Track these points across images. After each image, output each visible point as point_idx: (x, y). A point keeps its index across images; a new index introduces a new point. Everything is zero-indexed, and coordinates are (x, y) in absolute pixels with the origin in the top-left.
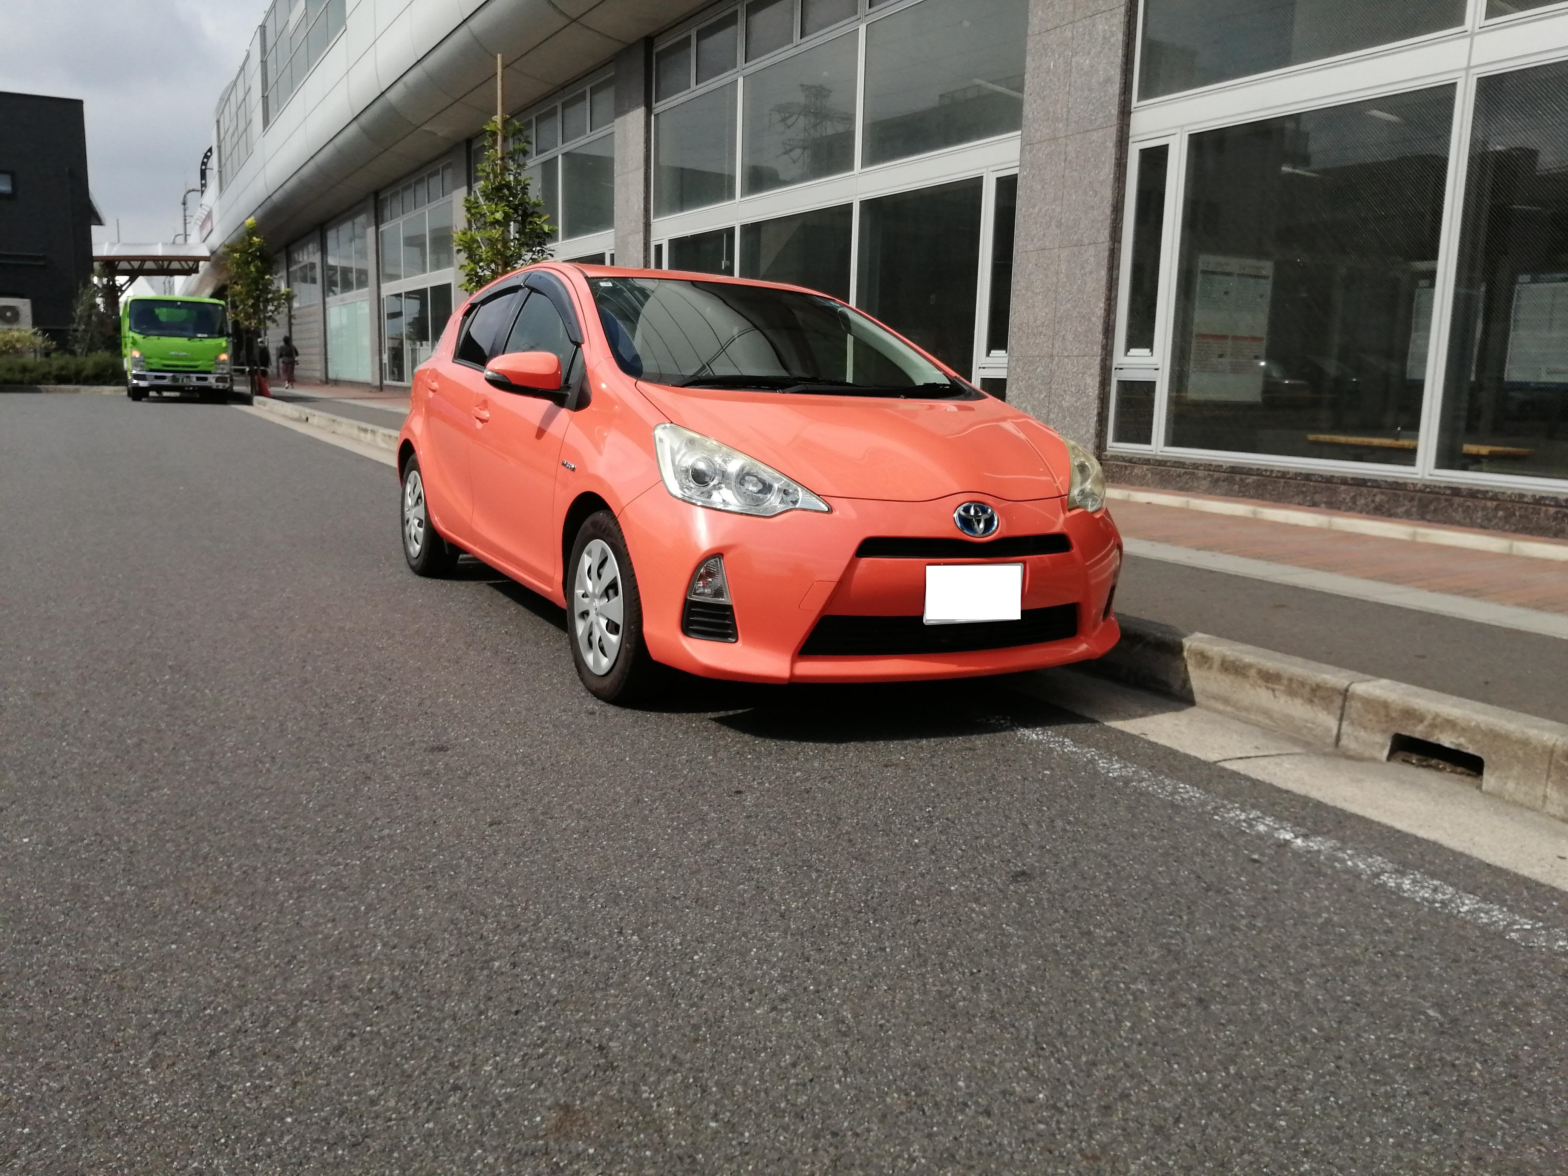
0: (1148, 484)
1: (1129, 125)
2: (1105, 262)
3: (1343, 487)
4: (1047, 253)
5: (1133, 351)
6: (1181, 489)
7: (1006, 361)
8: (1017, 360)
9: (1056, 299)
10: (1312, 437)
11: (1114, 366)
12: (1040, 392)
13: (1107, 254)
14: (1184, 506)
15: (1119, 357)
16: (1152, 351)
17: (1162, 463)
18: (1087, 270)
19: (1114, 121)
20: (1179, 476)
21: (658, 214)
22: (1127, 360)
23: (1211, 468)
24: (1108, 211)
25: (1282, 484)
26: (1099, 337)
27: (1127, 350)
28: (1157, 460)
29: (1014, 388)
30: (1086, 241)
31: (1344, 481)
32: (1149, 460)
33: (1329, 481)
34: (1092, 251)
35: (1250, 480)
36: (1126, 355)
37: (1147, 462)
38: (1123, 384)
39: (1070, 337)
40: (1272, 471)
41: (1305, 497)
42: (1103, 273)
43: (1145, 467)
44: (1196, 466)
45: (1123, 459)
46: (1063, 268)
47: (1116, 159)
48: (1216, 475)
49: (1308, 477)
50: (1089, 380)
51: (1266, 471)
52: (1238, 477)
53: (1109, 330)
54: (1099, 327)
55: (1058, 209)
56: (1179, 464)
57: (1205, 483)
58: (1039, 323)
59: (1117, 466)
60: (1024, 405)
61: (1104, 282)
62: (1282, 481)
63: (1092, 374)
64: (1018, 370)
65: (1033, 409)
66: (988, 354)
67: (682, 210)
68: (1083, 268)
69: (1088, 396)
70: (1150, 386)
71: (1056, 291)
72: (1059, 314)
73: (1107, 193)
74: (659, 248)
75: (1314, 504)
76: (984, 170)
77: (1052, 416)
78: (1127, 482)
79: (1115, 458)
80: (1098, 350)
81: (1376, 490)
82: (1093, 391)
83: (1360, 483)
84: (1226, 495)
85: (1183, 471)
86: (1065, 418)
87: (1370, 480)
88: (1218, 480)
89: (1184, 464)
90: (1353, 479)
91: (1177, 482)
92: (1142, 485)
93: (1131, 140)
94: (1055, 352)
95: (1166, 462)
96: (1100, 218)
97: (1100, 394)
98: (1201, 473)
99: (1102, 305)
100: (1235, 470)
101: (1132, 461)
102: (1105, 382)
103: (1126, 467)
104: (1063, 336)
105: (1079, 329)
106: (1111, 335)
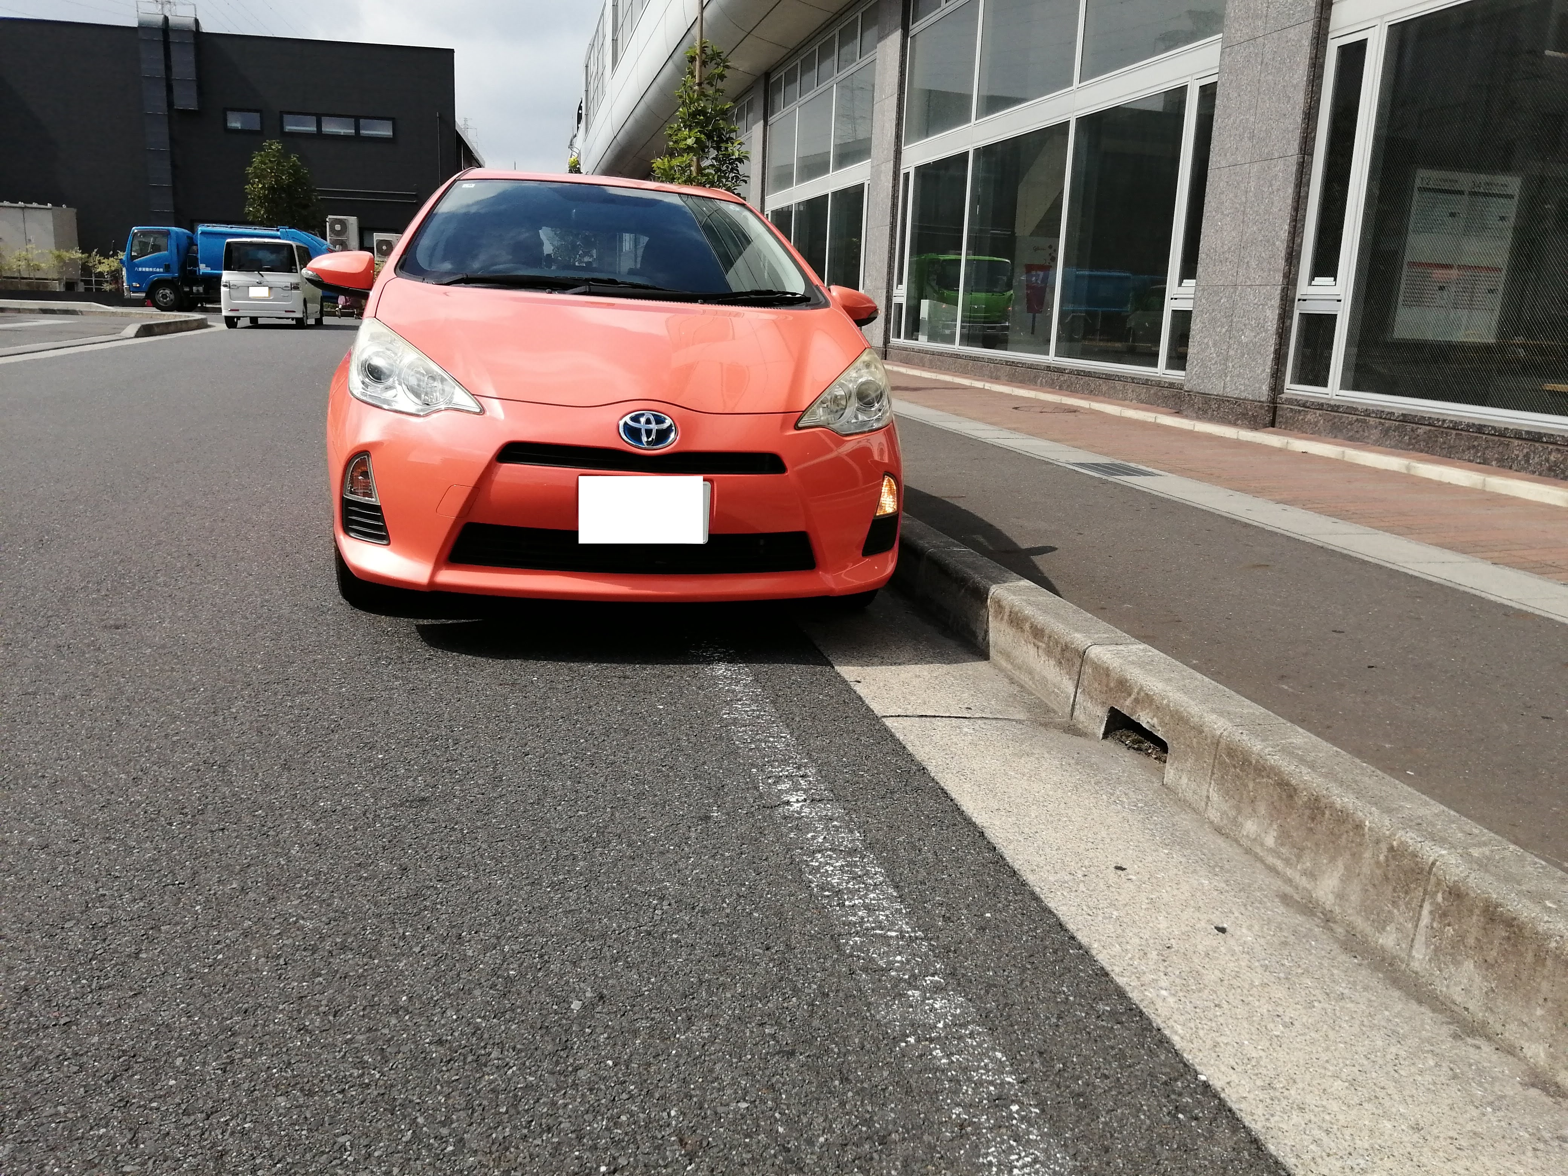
0: (1319, 433)
1: (1328, 20)
2: (1292, 179)
4: (1238, 169)
5: (1317, 280)
7: (1195, 291)
8: (1203, 290)
9: (1243, 221)
11: (1297, 296)
13: (1294, 169)
14: (1340, 457)
15: (1303, 288)
16: (1335, 279)
17: (1335, 408)
18: (1274, 187)
19: (1312, 15)
20: (1351, 424)
22: (1310, 290)
23: (1383, 415)
24: (1299, 118)
25: (1453, 436)
26: (1281, 264)
27: (1312, 279)
28: (1329, 405)
29: (1198, 321)
30: (1276, 155)
31: (1518, 435)
32: (1322, 404)
34: (1281, 166)
35: (1421, 430)
36: (1310, 284)
37: (1320, 406)
38: (1304, 317)
39: (1253, 264)
40: (1444, 421)
42: (1290, 190)
43: (1318, 412)
44: (1367, 413)
45: (1299, 403)
46: (1252, 184)
47: (1311, 58)
48: (1388, 423)
50: (1268, 313)
51: (1438, 420)
52: (1409, 427)
53: (1293, 256)
54: (1282, 254)
55: (1252, 120)
58: (1226, 248)
59: (1292, 410)
60: (1206, 341)
61: (1290, 201)
62: (1454, 432)
63: (1272, 306)
64: (1204, 301)
65: (1215, 345)
66: (1180, 283)
68: (1271, 185)
69: (1266, 331)
70: (1330, 320)
71: (1244, 212)
72: (1245, 238)
73: (1299, 99)
76: (1189, 78)
77: (1232, 353)
78: (1299, 430)
79: (1290, 401)
80: (1279, 278)
82: (1272, 325)
85: (1355, 417)
86: (1243, 356)
88: (1389, 428)
89: (1356, 409)
91: (1348, 430)
92: (1314, 434)
93: (1330, 36)
94: (1239, 281)
95: (1339, 407)
96: (1291, 128)
97: (1281, 329)
98: (1372, 421)
100: (1407, 419)
101: (1306, 405)
102: (1286, 315)
103: (1300, 412)
104: (1248, 262)
105: (1263, 255)
106: (1294, 262)
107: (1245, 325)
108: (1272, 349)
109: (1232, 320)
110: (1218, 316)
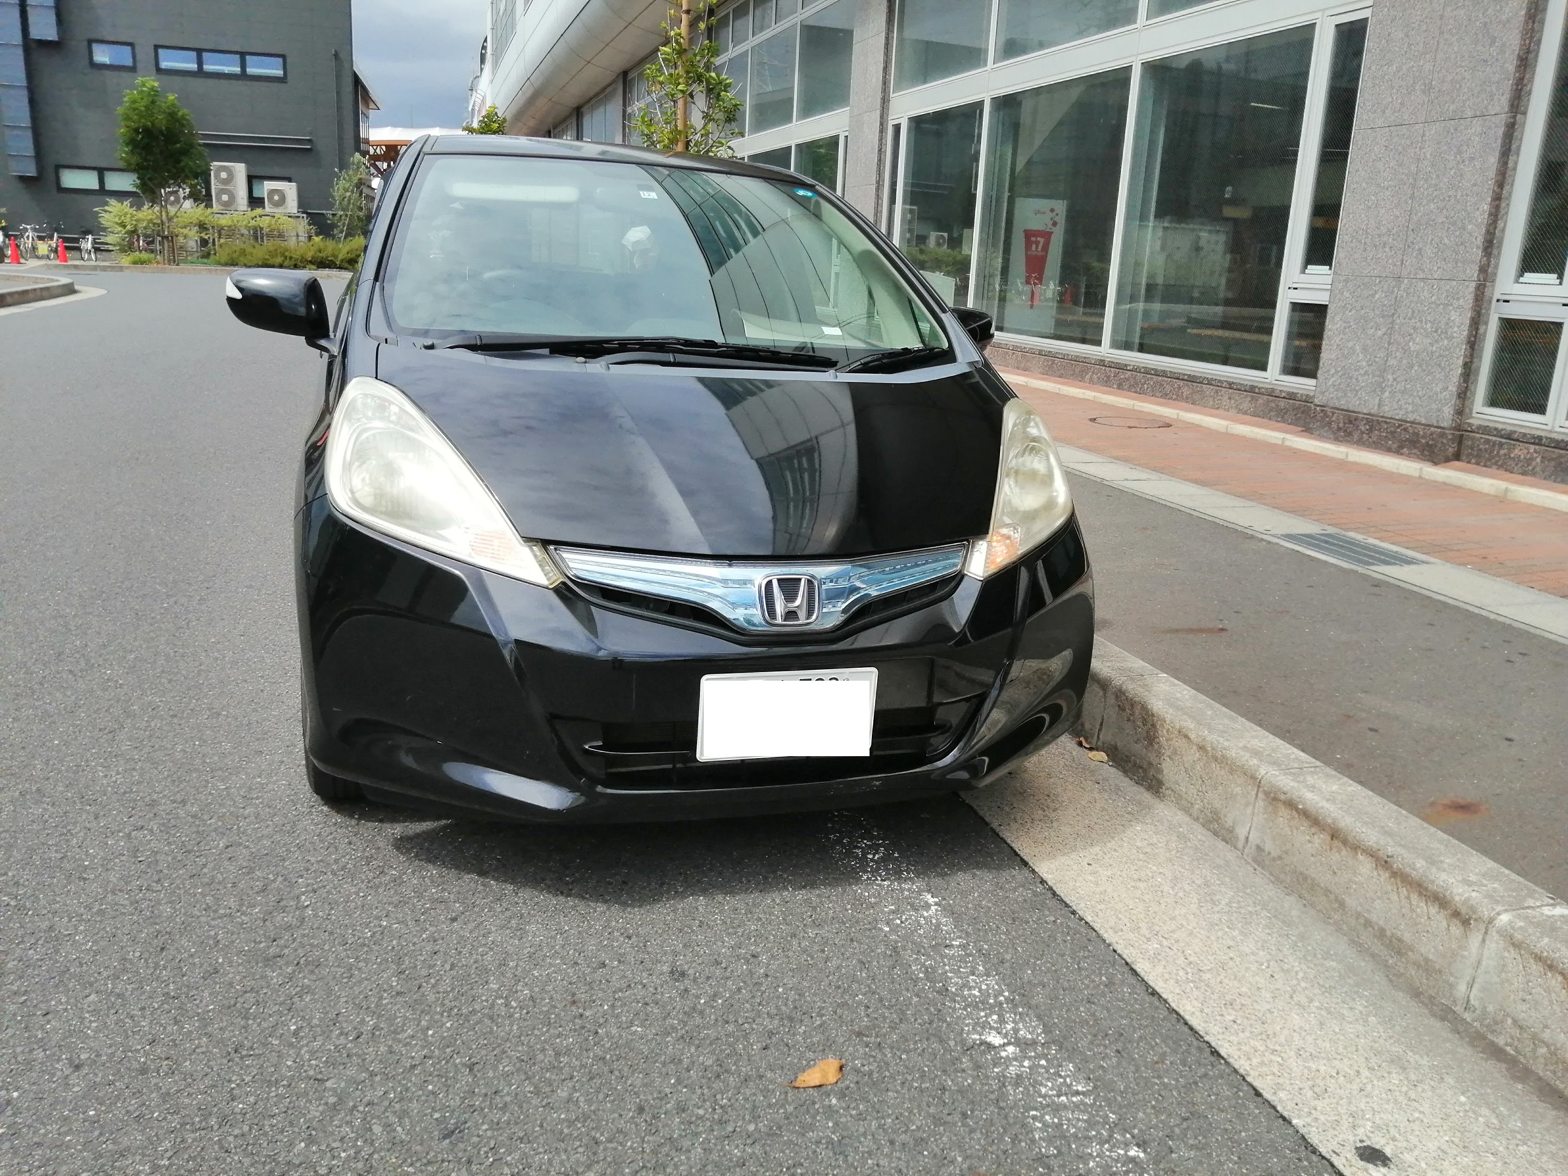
0: (1533, 474)
2: (1497, 145)
4: (1404, 129)
5: (1529, 277)
7: (1329, 280)
8: (1346, 281)
9: (1412, 197)
11: (1497, 296)
12: (1378, 328)
13: (1501, 131)
15: (1505, 284)
16: (1561, 277)
17: (1559, 444)
18: (1466, 156)
21: (898, 88)
22: (1518, 289)
24: (1511, 65)
27: (1520, 274)
28: (1552, 440)
29: (1337, 318)
30: (1470, 114)
32: (1540, 438)
34: (1477, 126)
37: (1537, 441)
38: (1509, 325)
39: (1429, 251)
42: (1493, 160)
43: (1532, 448)
45: (1498, 433)
46: (1426, 153)
50: (1454, 316)
53: (1493, 245)
55: (1428, 66)
58: (1384, 230)
59: (1487, 441)
60: (1350, 344)
61: (1492, 173)
63: (1463, 307)
65: (1365, 349)
66: (1303, 272)
67: (925, 82)
68: (1460, 152)
69: (1451, 338)
70: (1554, 328)
71: (1413, 186)
72: (1415, 218)
73: (1513, 41)
74: (897, 128)
76: (1318, 15)
77: (1392, 362)
78: (1500, 467)
79: (1485, 429)
80: (1473, 272)
82: (1461, 331)
86: (1412, 367)
92: (1524, 473)
94: (1404, 273)
95: (1567, 443)
96: (1499, 77)
97: (1469, 337)
99: (1486, 207)
101: (1510, 437)
102: (1477, 322)
103: (1501, 445)
104: (1420, 250)
105: (1446, 241)
106: (1495, 252)
107: (1414, 328)
108: (1460, 362)
109: (1393, 322)
110: (1371, 315)
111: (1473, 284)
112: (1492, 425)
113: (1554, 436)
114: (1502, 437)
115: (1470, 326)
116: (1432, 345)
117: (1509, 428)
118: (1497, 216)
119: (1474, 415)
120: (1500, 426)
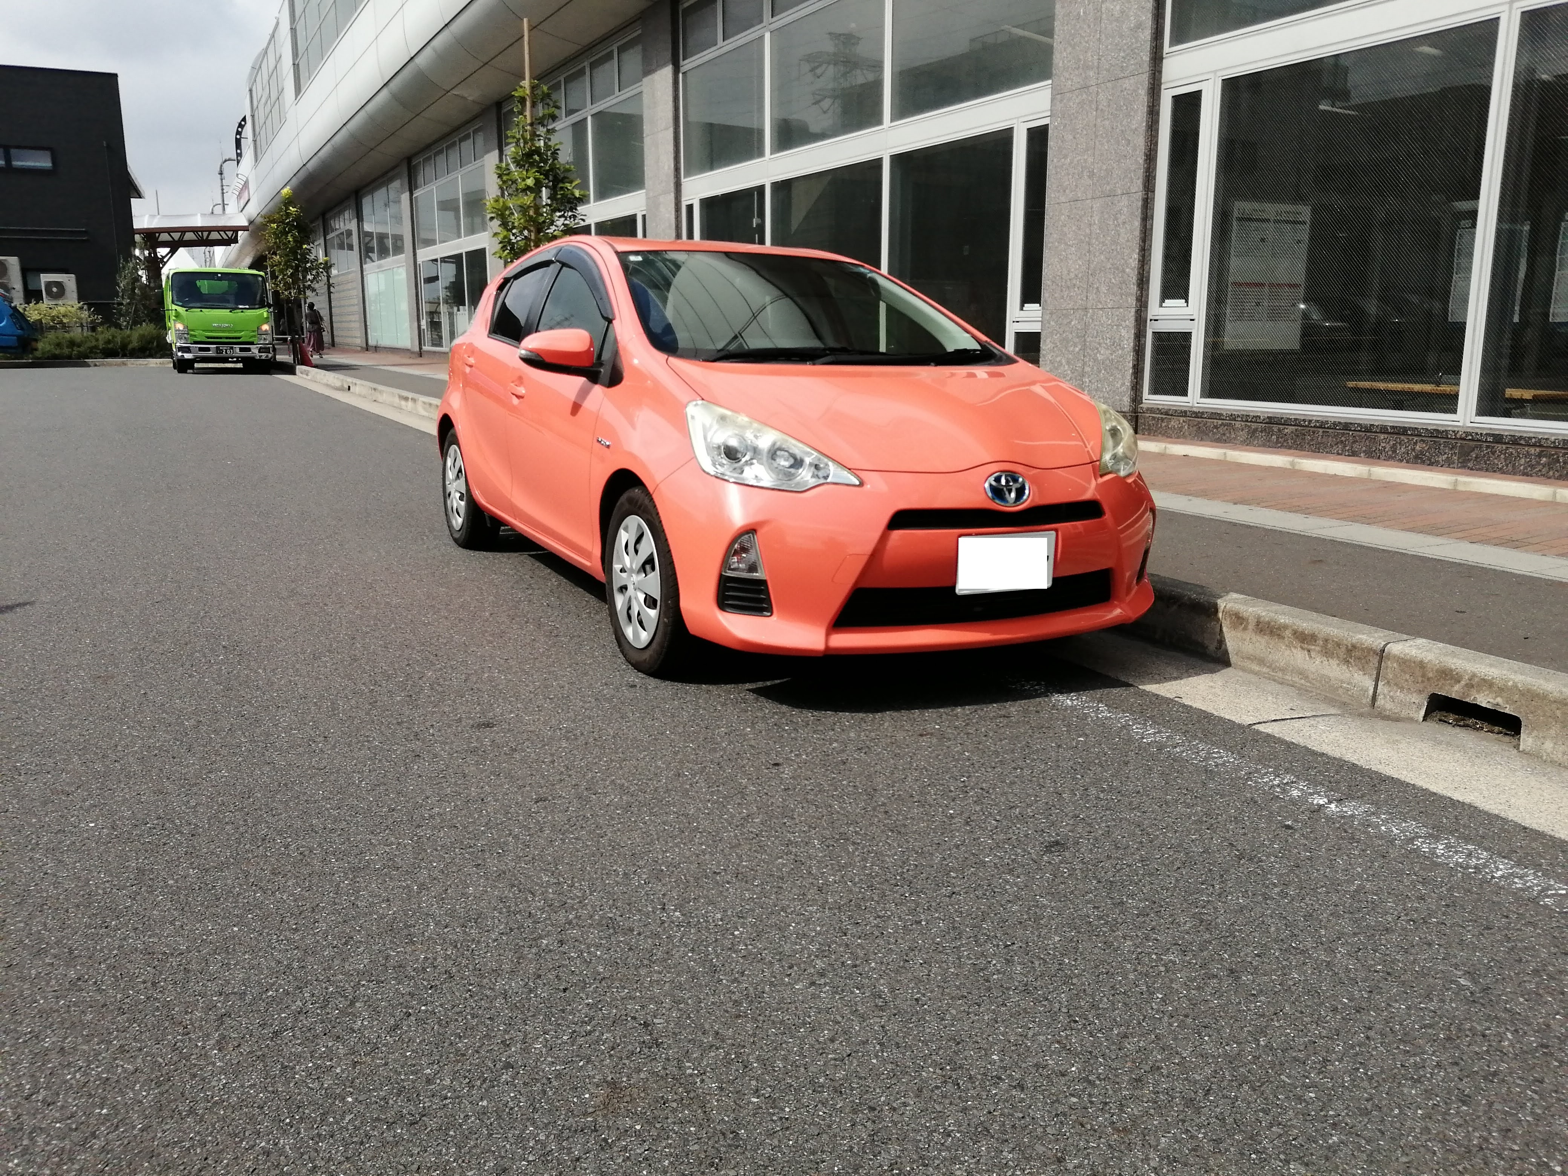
0: (1184, 437)
1: (1160, 72)
2: (1138, 213)
3: (1382, 436)
4: (1079, 204)
5: (1168, 302)
6: (1218, 440)
7: (1040, 314)
8: (1051, 313)
9: (1089, 251)
10: (1351, 384)
11: (1149, 317)
12: (1075, 346)
13: (1140, 204)
14: (1222, 458)
15: (1154, 308)
16: (1187, 302)
17: (1198, 415)
18: (1120, 221)
19: (1146, 68)
20: (1216, 427)
21: (688, 174)
22: (1162, 311)
23: (1247, 418)
24: (1141, 160)
25: (1321, 433)
26: (1134, 289)
27: (1162, 301)
28: (1194, 413)
29: (1048, 341)
30: (1119, 192)
31: (1384, 429)
32: (1185, 412)
33: (1368, 429)
34: (1124, 201)
35: (1289, 430)
36: (1161, 306)
37: (1184, 414)
38: (1158, 335)
39: (1104, 289)
40: (1310, 421)
41: (1345, 446)
42: (1137, 223)
43: (1182, 419)
44: (1233, 417)
45: (1160, 411)
46: (1096, 219)
47: (1149, 106)
48: (1254, 426)
49: (1346, 426)
50: (1123, 332)
51: (1304, 420)
52: (1275, 428)
53: (1143, 282)
54: (1134, 279)
55: (1090, 160)
56: (1216, 415)
57: (1243, 435)
58: (1072, 275)
59: (1154, 418)
60: (1058, 359)
61: (1137, 233)
62: (1321, 430)
63: (1127, 326)
64: (1052, 323)
65: (1068, 363)
66: (1022, 309)
67: (712, 168)
68: (1116, 219)
69: (1123, 349)
70: (1187, 336)
71: (1089, 243)
72: (1092, 266)
73: (1140, 142)
74: (690, 208)
75: (1354, 454)
76: (1015, 121)
77: (1087, 369)
78: (1163, 435)
79: (1151, 410)
80: (1132, 301)
81: (1416, 438)
82: (1129, 343)
83: (1400, 431)
84: (1264, 446)
85: (1220, 422)
86: (1100, 372)
87: (1410, 428)
88: (1256, 430)
89: (1222, 415)
90: (1393, 427)
91: (1214, 434)
92: (1178, 437)
93: (1163, 87)
94: (1089, 305)
95: (1203, 413)
96: (1133, 167)
97: (1135, 345)
98: (1238, 424)
99: (1136, 256)
100: (1272, 421)
101: (1169, 413)
102: (1140, 335)
103: (1162, 419)
104: (1097, 288)
105: (1113, 281)
106: (1145, 286)
107: (1100, 344)
108: (1131, 365)
109: (1085, 340)
110: (1070, 336)
111: (1133, 310)
112: (1155, 407)
113: (1195, 410)
114: (1162, 414)
115: (1135, 339)
116: (1112, 354)
117: (1166, 407)
118: (1143, 261)
119: (1144, 401)
120: (1160, 407)
